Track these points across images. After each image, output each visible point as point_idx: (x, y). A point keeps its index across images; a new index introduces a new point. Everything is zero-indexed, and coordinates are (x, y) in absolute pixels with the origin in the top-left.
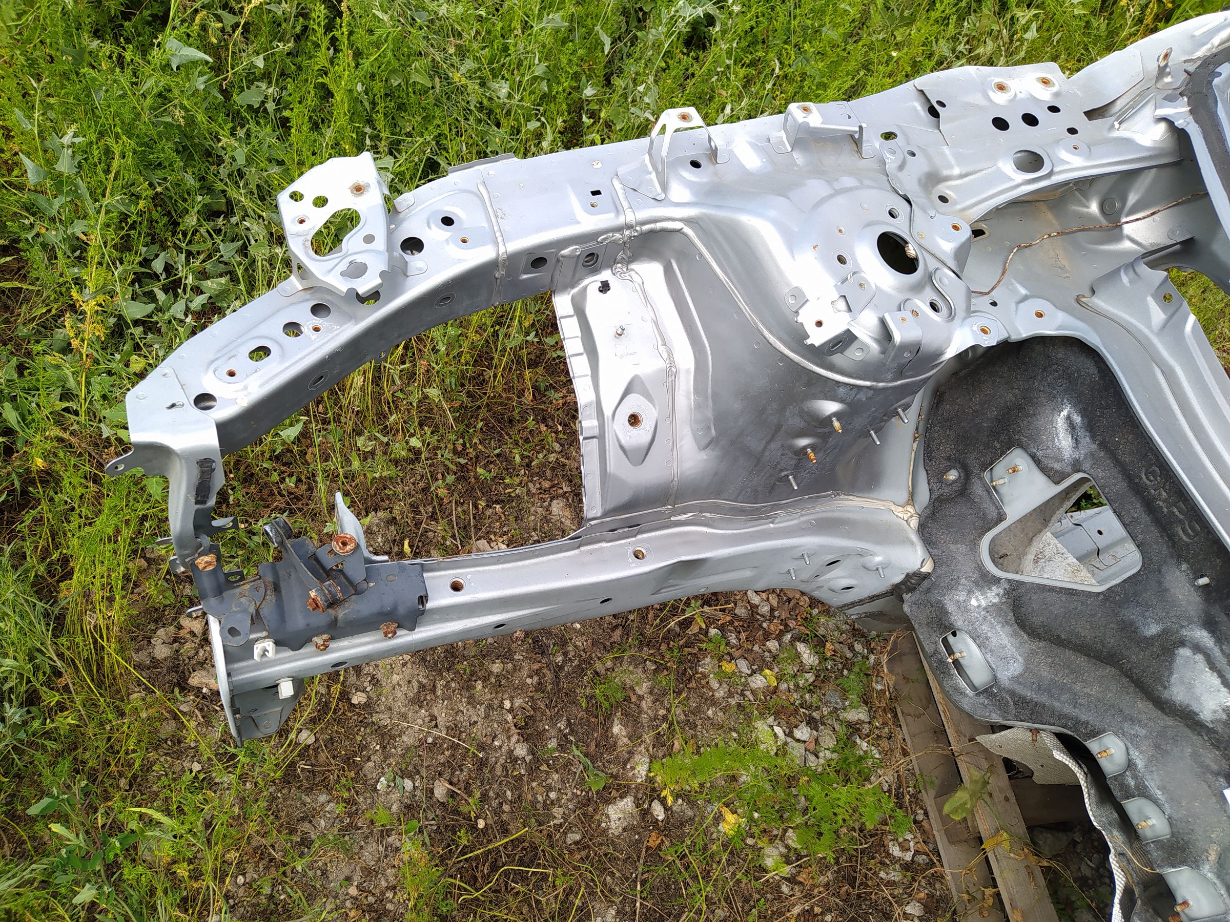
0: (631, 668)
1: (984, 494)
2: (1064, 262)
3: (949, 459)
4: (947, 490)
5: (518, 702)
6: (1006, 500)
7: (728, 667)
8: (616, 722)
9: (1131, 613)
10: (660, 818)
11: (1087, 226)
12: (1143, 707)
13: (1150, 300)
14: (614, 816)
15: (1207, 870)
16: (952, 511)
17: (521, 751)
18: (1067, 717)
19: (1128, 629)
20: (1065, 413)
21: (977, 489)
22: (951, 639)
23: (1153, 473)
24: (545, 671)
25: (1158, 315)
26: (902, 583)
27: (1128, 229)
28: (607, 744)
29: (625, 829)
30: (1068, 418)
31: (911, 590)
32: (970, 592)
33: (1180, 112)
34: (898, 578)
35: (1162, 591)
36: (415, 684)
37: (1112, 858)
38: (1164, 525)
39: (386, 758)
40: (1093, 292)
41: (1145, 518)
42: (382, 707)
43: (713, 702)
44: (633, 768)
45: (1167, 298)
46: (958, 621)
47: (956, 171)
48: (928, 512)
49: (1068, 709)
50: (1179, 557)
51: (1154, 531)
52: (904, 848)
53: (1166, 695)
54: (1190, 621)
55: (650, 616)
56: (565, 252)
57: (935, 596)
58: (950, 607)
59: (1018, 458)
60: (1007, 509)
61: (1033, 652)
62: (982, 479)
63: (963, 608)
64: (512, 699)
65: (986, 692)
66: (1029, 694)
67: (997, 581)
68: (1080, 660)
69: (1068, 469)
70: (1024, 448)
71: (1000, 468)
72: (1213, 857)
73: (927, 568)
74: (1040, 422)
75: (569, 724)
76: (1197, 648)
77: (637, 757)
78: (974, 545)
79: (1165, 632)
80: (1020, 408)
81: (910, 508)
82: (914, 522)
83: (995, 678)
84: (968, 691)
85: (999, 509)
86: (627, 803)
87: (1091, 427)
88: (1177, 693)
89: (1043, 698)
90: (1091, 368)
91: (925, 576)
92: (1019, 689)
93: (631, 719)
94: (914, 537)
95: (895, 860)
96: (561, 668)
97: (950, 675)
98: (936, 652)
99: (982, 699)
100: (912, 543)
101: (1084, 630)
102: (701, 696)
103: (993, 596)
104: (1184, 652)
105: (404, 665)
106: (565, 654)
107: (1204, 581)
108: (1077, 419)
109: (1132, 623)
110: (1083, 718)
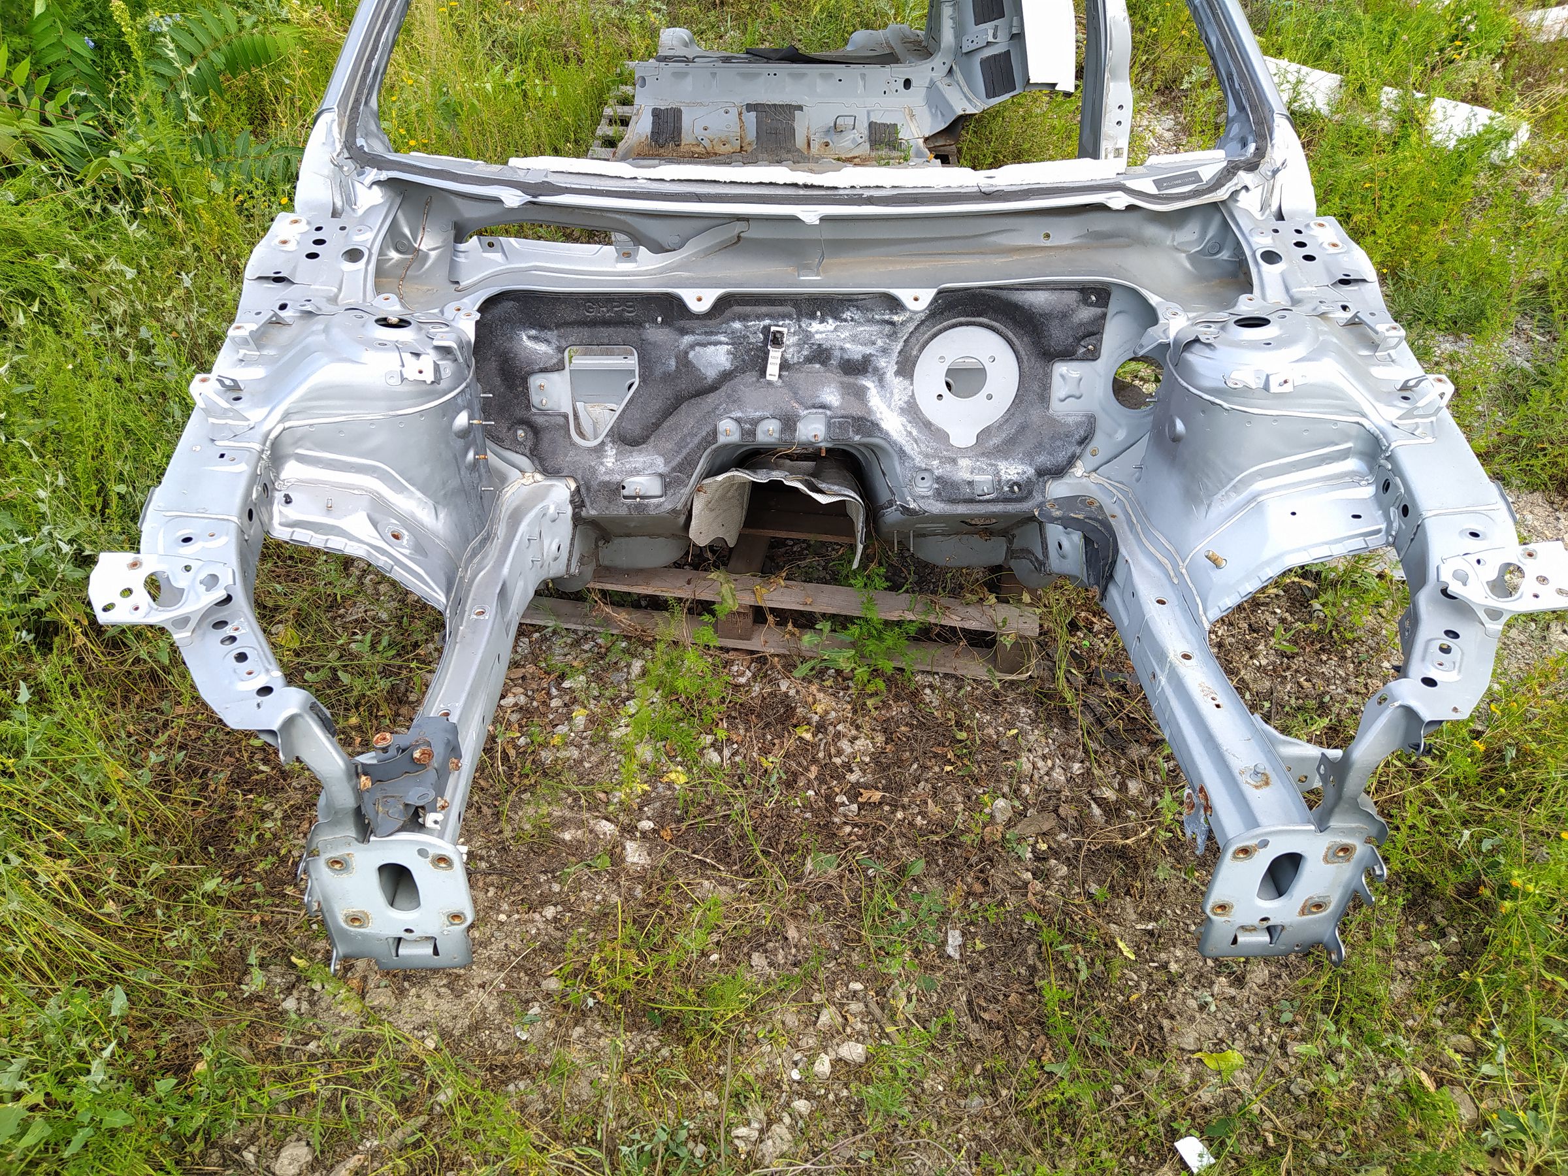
0: (520, 813)
1: (546, 418)
2: (425, 288)
3: (509, 429)
4: (529, 444)
5: (505, 907)
6: (556, 408)
7: (556, 740)
8: (561, 836)
9: (659, 371)
10: (652, 825)
11: (406, 266)
12: (711, 399)
13: (485, 255)
14: (635, 860)
15: (803, 413)
16: (545, 445)
17: (550, 912)
18: (700, 443)
19: (667, 377)
20: (525, 338)
21: (540, 420)
22: (625, 492)
23: (590, 307)
24: (487, 880)
25: (496, 256)
26: (574, 510)
27: (423, 247)
28: (575, 848)
29: (649, 855)
30: (529, 337)
31: (582, 505)
32: (602, 464)
33: (372, 174)
34: (569, 510)
35: (654, 344)
36: (443, 990)
37: (786, 483)
38: (620, 322)
39: (500, 1028)
40: (457, 283)
41: (611, 330)
42: (450, 1024)
43: (580, 762)
44: (605, 834)
45: (491, 245)
46: (617, 478)
47: (335, 290)
48: (537, 462)
49: (696, 440)
50: (641, 325)
51: (621, 329)
52: (743, 674)
53: (709, 381)
54: (676, 341)
55: (483, 783)
56: (254, 496)
57: (594, 484)
58: (607, 478)
59: (535, 381)
60: (563, 410)
61: (655, 447)
62: (535, 414)
63: (610, 472)
64: (499, 912)
65: (666, 486)
66: (678, 459)
67: (603, 443)
68: (671, 421)
69: (560, 356)
70: (533, 373)
71: (535, 399)
72: (796, 405)
73: (573, 486)
74: (522, 354)
75: (545, 872)
76: (692, 346)
77: (597, 828)
78: (573, 444)
79: (677, 357)
80: (506, 361)
81: (527, 475)
82: (538, 477)
83: (661, 475)
84: (662, 500)
85: (560, 414)
86: (630, 846)
87: (543, 327)
88: (711, 374)
89: (685, 452)
90: (509, 305)
91: (578, 490)
92: (674, 463)
93: (562, 824)
94: (548, 483)
95: (748, 684)
96: (492, 865)
97: (646, 505)
98: (629, 507)
99: (669, 493)
100: (552, 486)
101: (656, 405)
102: (571, 768)
103: (611, 452)
104: (691, 355)
105: (419, 996)
106: (482, 858)
107: (659, 319)
108: (533, 332)
109: (664, 373)
110: (704, 434)
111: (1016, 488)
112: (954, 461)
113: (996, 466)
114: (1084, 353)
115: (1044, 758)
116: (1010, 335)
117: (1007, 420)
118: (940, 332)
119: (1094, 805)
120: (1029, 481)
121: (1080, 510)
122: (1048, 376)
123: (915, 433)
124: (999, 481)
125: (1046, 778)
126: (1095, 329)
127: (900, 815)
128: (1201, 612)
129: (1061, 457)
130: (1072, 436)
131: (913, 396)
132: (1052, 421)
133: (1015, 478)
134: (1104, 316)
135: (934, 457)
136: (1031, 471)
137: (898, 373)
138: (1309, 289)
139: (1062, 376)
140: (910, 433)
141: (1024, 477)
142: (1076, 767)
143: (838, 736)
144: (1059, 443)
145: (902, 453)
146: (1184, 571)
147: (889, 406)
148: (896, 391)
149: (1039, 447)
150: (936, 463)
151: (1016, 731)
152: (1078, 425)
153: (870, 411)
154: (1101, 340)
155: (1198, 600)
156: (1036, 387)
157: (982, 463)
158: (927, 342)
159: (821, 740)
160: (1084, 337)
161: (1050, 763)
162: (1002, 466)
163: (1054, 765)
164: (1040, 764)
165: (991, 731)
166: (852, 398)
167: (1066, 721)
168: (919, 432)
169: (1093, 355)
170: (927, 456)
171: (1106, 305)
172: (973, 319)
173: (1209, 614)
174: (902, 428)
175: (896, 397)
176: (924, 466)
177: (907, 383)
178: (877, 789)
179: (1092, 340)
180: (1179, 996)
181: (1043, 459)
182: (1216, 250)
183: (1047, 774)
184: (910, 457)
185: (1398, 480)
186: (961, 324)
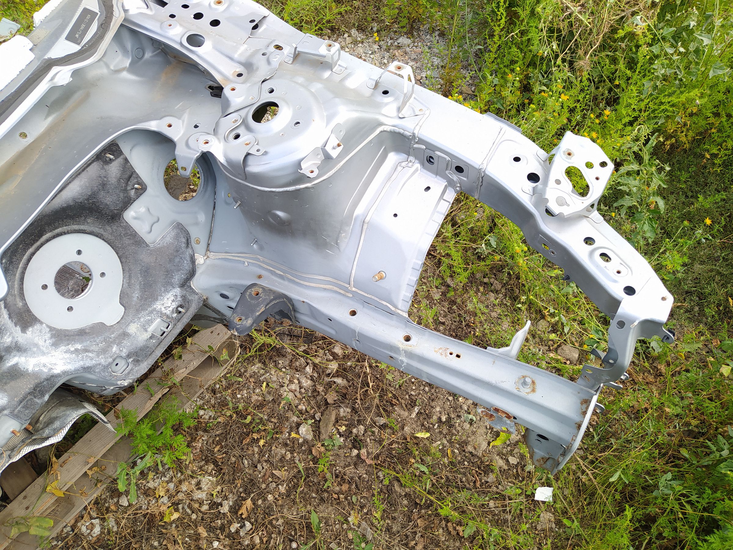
111: (180, 309)
112: (125, 335)
113: (155, 309)
114: (136, 193)
115: (291, 382)
116: (76, 227)
117: (130, 277)
118: (23, 273)
119: (336, 380)
120: (184, 297)
121: (258, 305)
122: (128, 227)
123: (79, 346)
124: (168, 317)
125: (303, 390)
126: (129, 173)
127: (270, 497)
128: (393, 309)
129: (186, 265)
130: (180, 247)
131: (51, 329)
132: (159, 251)
133: (174, 305)
134: (126, 160)
135: (109, 346)
136: (177, 291)
137: (24, 329)
138: (243, 48)
139: (135, 218)
140: (77, 350)
141: (179, 299)
142: (309, 369)
143: (189, 494)
144: (177, 260)
145: (87, 369)
146: (354, 289)
147: (44, 354)
148: (36, 340)
149: (169, 274)
150: (115, 349)
151: (265, 384)
152: (177, 237)
153: (35, 375)
154: (138, 177)
155: (385, 303)
156: (126, 241)
157: (144, 317)
158: (21, 289)
159: (183, 508)
160: (127, 184)
161: (296, 381)
162: (158, 306)
163: (298, 380)
164: (293, 387)
165: (254, 398)
166: (13, 383)
167: (279, 352)
168: (81, 342)
169: (143, 189)
170: (104, 351)
171: (121, 153)
172: (38, 243)
173: (400, 307)
174: (68, 355)
175: (41, 343)
176: (110, 360)
177: (37, 327)
178: (245, 499)
179: (133, 180)
180: (459, 429)
181: (177, 278)
182: (141, 54)
183: (301, 388)
184: (95, 366)
185: (438, 153)
186: (33, 254)
